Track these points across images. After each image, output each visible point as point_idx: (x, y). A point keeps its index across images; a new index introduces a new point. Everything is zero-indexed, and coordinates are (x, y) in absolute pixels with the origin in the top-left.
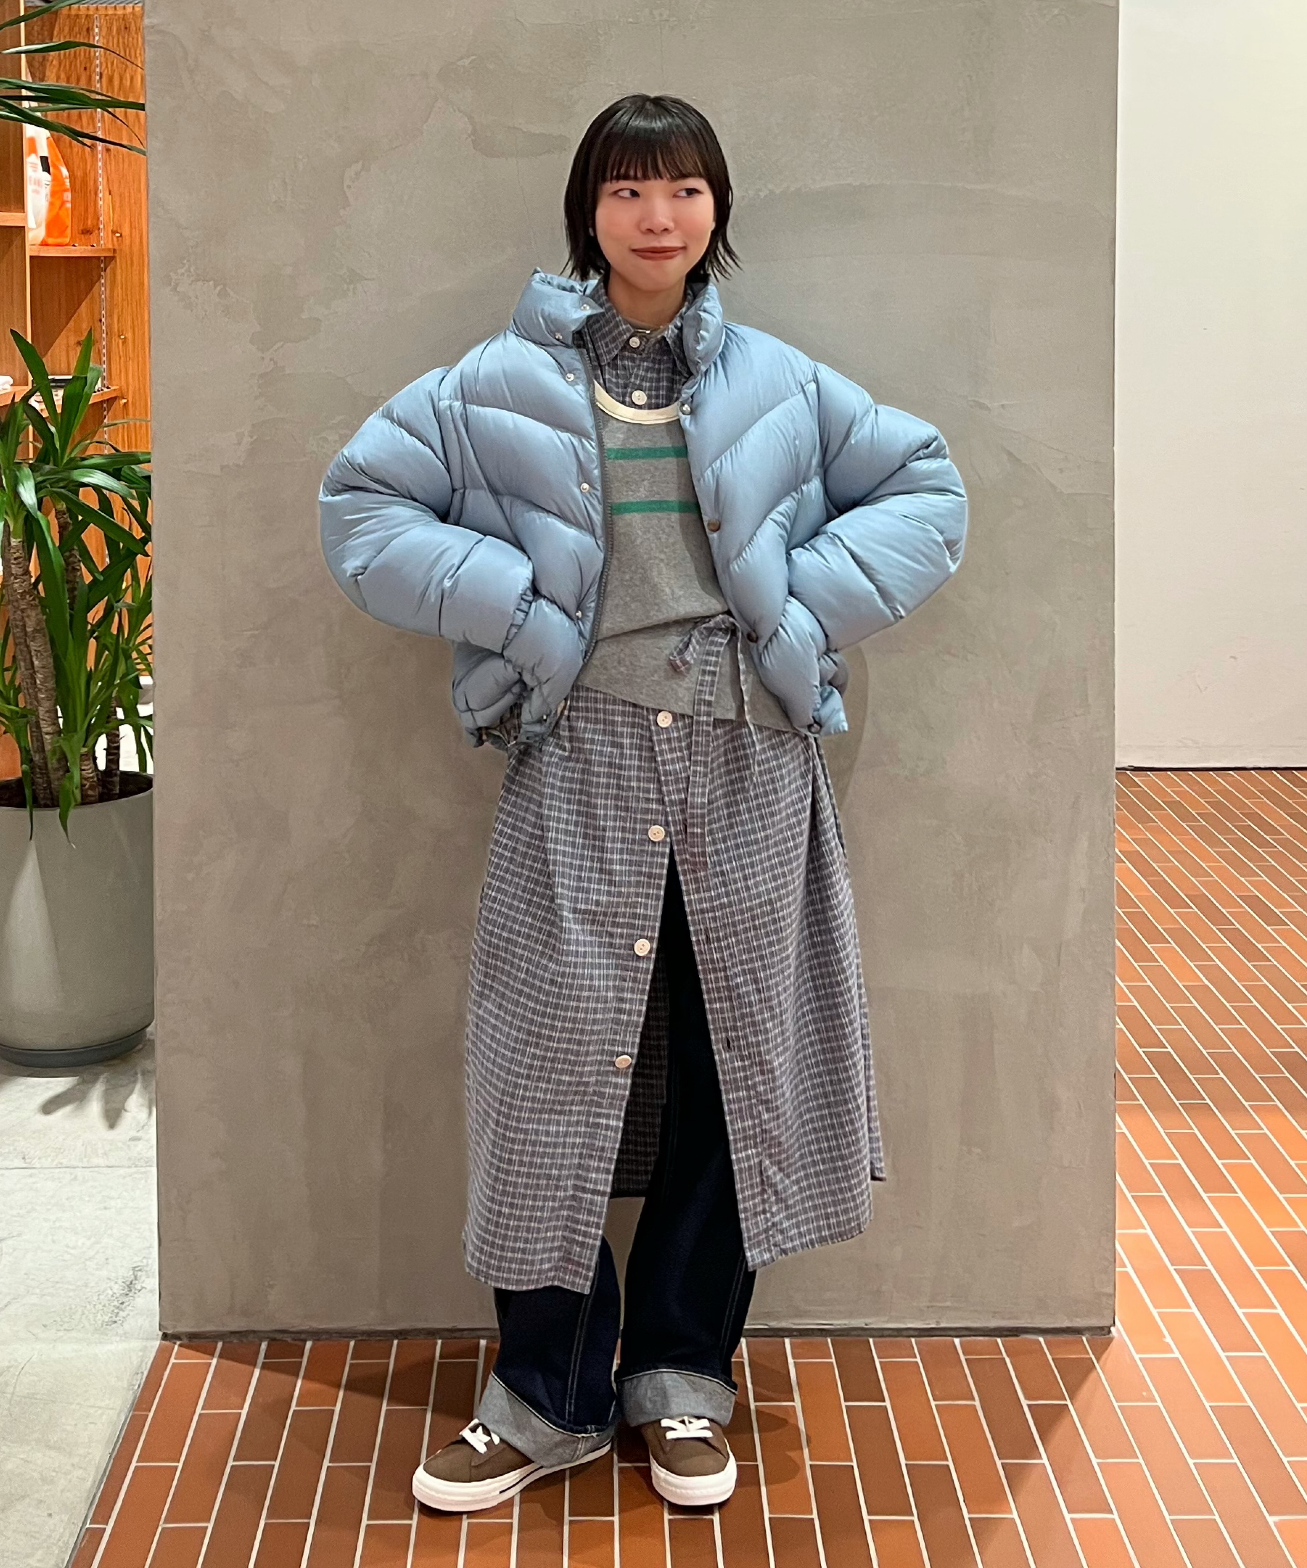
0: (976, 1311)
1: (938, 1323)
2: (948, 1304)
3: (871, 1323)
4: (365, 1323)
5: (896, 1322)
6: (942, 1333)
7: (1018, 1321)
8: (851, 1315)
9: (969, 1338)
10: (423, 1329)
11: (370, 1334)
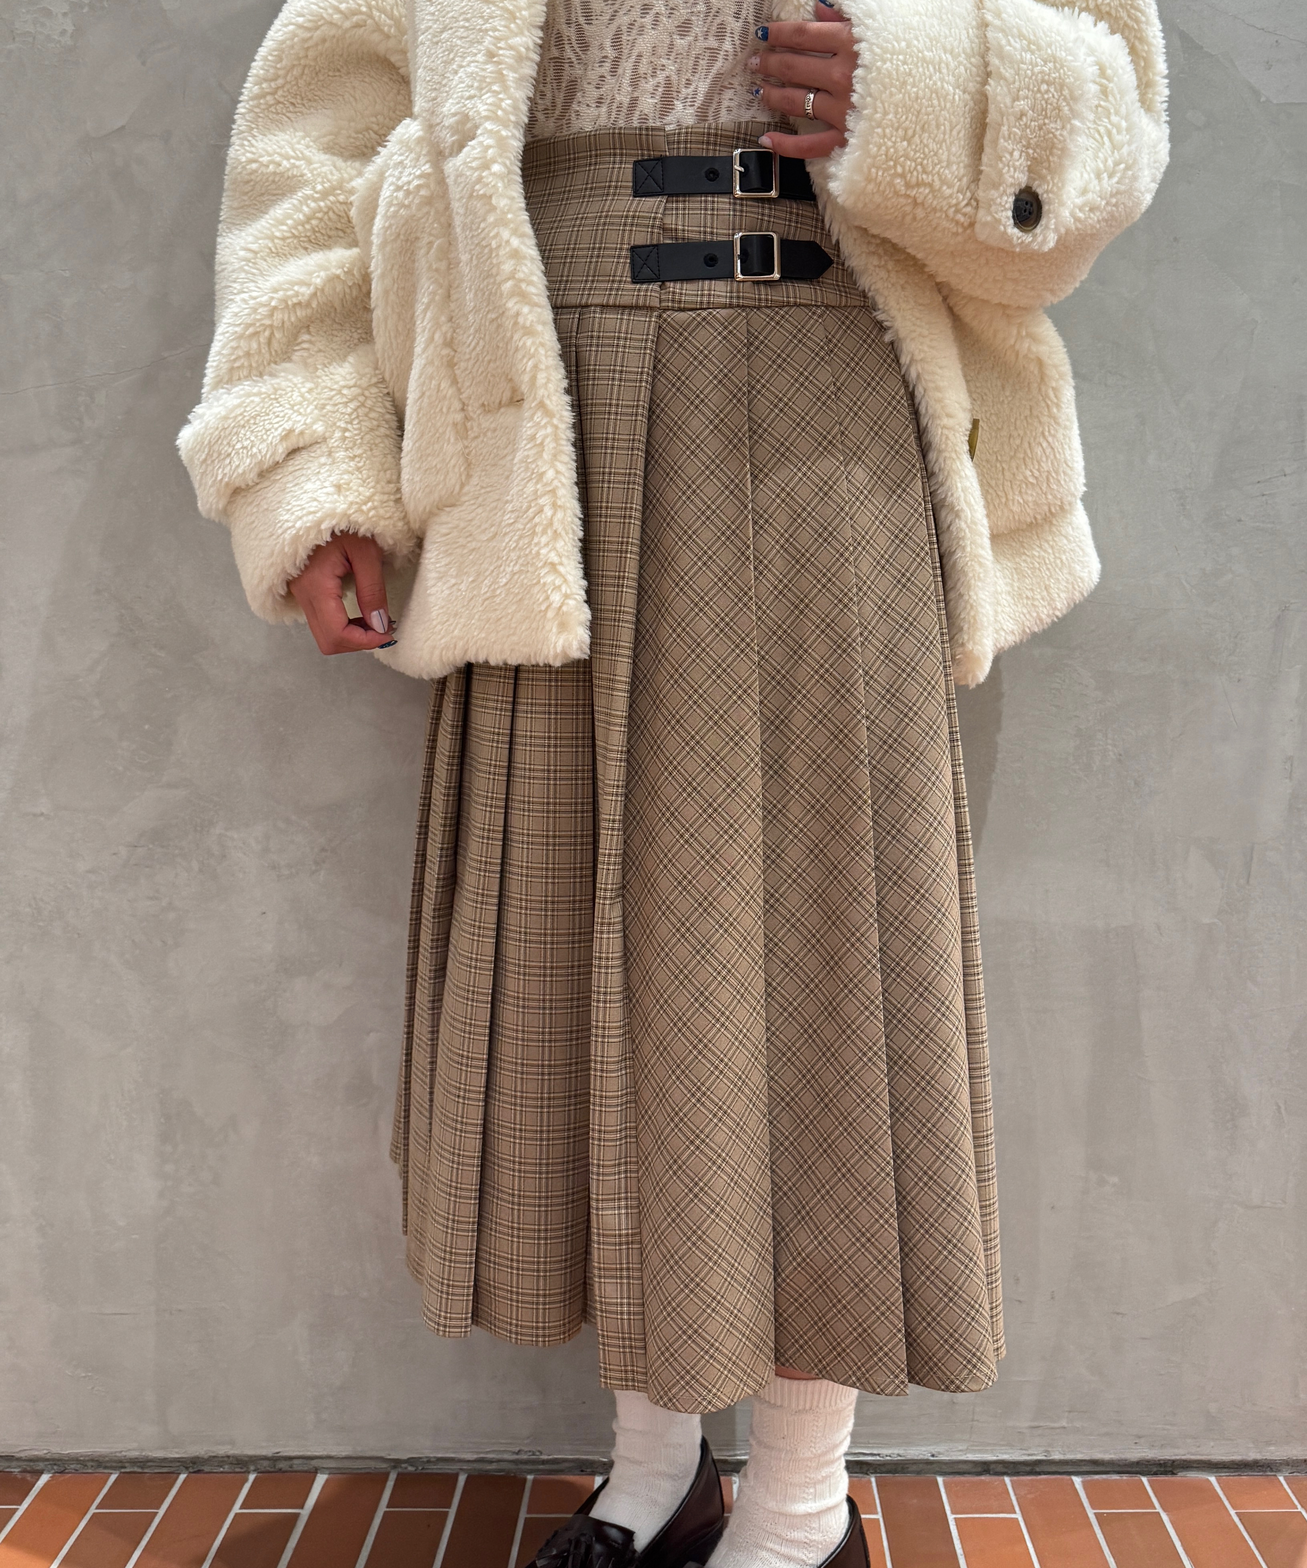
0: (1107, 1434)
1: (1047, 1451)
2: (1064, 1423)
3: (939, 1453)
4: (135, 1445)
5: (980, 1451)
6: (1054, 1469)
7: (1176, 1451)
8: (907, 1440)
9: (1097, 1477)
10: (228, 1457)
11: (143, 1462)
